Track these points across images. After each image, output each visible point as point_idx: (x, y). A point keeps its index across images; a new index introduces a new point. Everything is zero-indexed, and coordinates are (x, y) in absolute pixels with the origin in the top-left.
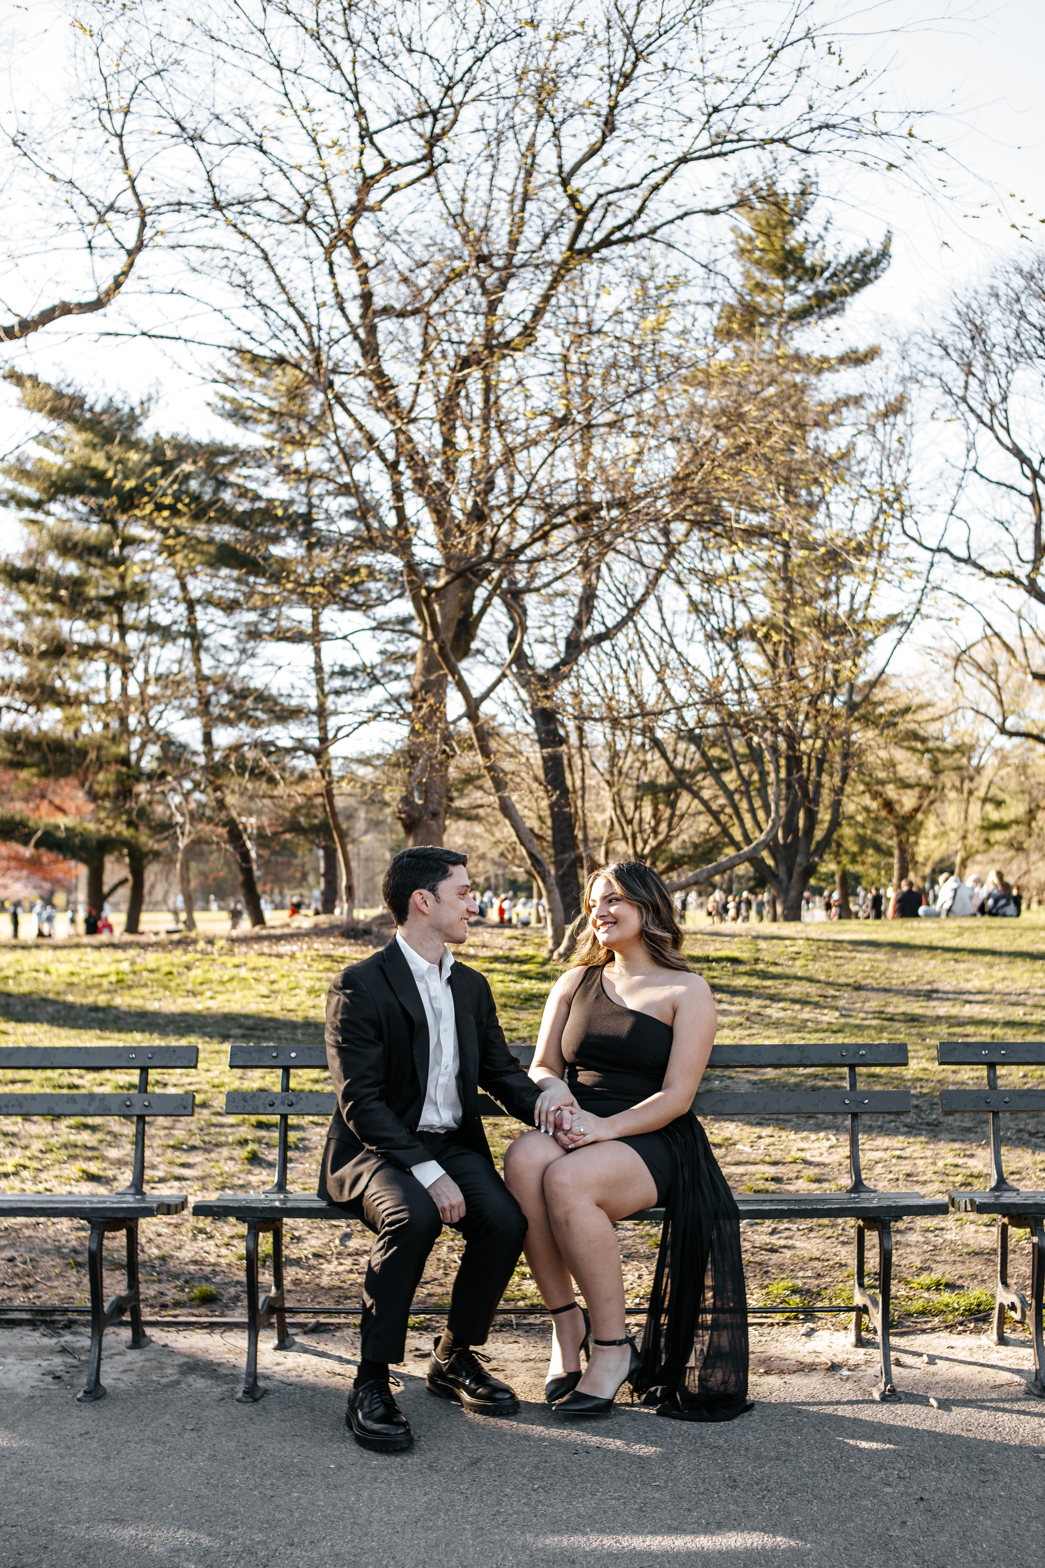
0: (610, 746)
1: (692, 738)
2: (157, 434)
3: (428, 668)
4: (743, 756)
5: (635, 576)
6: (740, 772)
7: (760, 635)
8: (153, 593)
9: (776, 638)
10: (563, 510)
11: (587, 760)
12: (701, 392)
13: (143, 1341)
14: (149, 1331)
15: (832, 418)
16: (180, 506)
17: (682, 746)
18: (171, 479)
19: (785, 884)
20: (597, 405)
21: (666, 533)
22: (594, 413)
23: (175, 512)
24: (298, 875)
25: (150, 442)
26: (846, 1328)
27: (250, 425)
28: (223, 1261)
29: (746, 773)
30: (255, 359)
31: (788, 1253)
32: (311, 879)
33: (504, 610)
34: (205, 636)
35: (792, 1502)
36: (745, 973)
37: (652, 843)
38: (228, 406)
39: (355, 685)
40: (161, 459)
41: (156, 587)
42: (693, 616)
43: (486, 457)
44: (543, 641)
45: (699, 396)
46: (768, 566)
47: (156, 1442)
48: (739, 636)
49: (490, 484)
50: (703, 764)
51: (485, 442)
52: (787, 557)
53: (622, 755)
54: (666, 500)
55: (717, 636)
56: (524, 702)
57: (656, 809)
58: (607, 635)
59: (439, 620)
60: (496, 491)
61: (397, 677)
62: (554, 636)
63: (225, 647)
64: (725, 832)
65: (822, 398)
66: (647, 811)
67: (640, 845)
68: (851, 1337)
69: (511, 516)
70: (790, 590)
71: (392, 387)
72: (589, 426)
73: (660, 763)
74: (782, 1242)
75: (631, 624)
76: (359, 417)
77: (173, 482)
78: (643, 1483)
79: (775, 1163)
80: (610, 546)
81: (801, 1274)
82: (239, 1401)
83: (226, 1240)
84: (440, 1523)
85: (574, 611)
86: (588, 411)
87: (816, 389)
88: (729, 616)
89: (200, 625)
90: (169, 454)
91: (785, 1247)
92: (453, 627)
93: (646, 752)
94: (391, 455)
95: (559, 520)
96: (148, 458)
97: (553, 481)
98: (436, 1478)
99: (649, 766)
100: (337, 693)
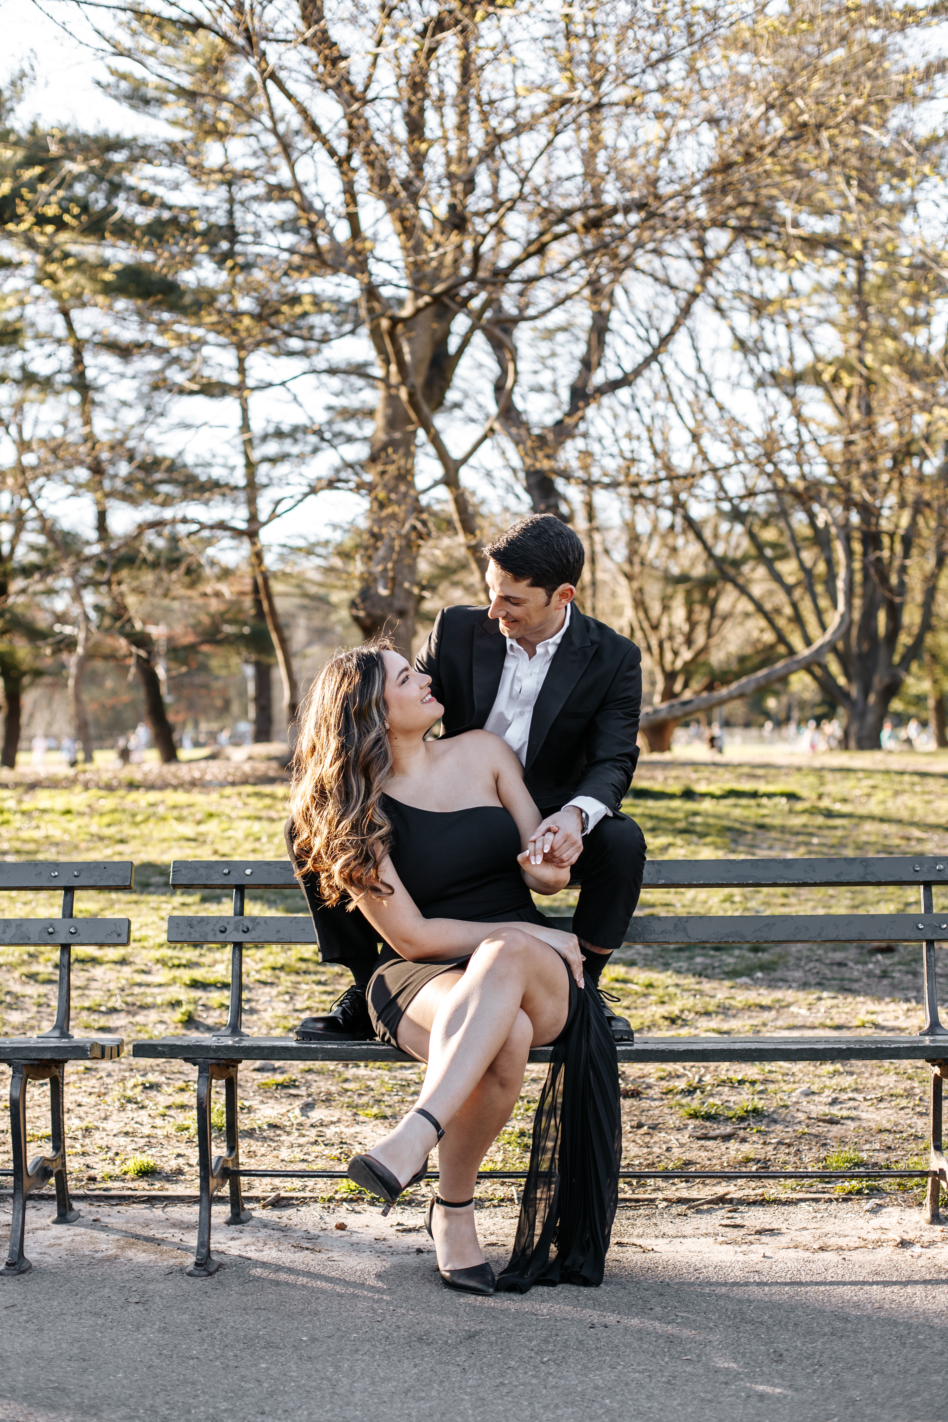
0: (630, 527)
1: (737, 516)
2: (35, 124)
3: (392, 423)
4: (806, 539)
5: (661, 301)
6: (801, 563)
7: (826, 377)
8: (29, 333)
9: (847, 380)
10: (567, 214)
11: (599, 548)
12: (746, 57)
13: (71, 1215)
14: (76, 1205)
15: (921, 89)
16: (67, 218)
17: (724, 527)
18: (55, 182)
19: (860, 706)
20: (609, 78)
21: (702, 243)
22: (605, 87)
23: (60, 225)
24: (219, 703)
25: (24, 134)
26: (920, 1204)
27: (153, 109)
28: (159, 1132)
29: (808, 564)
30: (161, 23)
31: (852, 1125)
32: (235, 708)
33: (489, 348)
34: (99, 389)
35: (848, 1377)
36: (804, 812)
37: (687, 655)
38: (124, 85)
39: (295, 450)
40: (42, 155)
41: (33, 325)
42: (739, 356)
43: (464, 148)
44: (540, 389)
45: (744, 63)
46: (837, 287)
47: (97, 1315)
48: (797, 379)
49: (470, 184)
50: (753, 552)
51: (462, 127)
52: (861, 273)
53: (644, 539)
54: (700, 200)
55: (769, 380)
56: (514, 471)
57: (690, 613)
58: (626, 381)
59: (408, 358)
60: (478, 192)
61: (350, 439)
62: (554, 384)
63: (124, 403)
64: (781, 638)
65: (909, 62)
66: (679, 614)
67: (669, 656)
68: (926, 1213)
69: (497, 227)
70: (864, 316)
71: (345, 58)
72: (598, 107)
73: (695, 548)
74: (845, 1113)
75: (655, 366)
76: (300, 99)
77: (59, 187)
78: (671, 1357)
79: (838, 1028)
80: (628, 262)
81: (867, 1147)
82: (190, 1274)
83: (162, 1110)
84: (434, 1393)
85: (580, 349)
86: (598, 84)
87: (900, 51)
88: (786, 354)
89: (90, 374)
90: (54, 149)
91: (848, 1118)
92: (424, 369)
93: (676, 536)
94: (341, 147)
95: (562, 228)
96: (20, 155)
97: (553, 177)
98: (427, 1350)
99: (681, 553)
100: (273, 460)
